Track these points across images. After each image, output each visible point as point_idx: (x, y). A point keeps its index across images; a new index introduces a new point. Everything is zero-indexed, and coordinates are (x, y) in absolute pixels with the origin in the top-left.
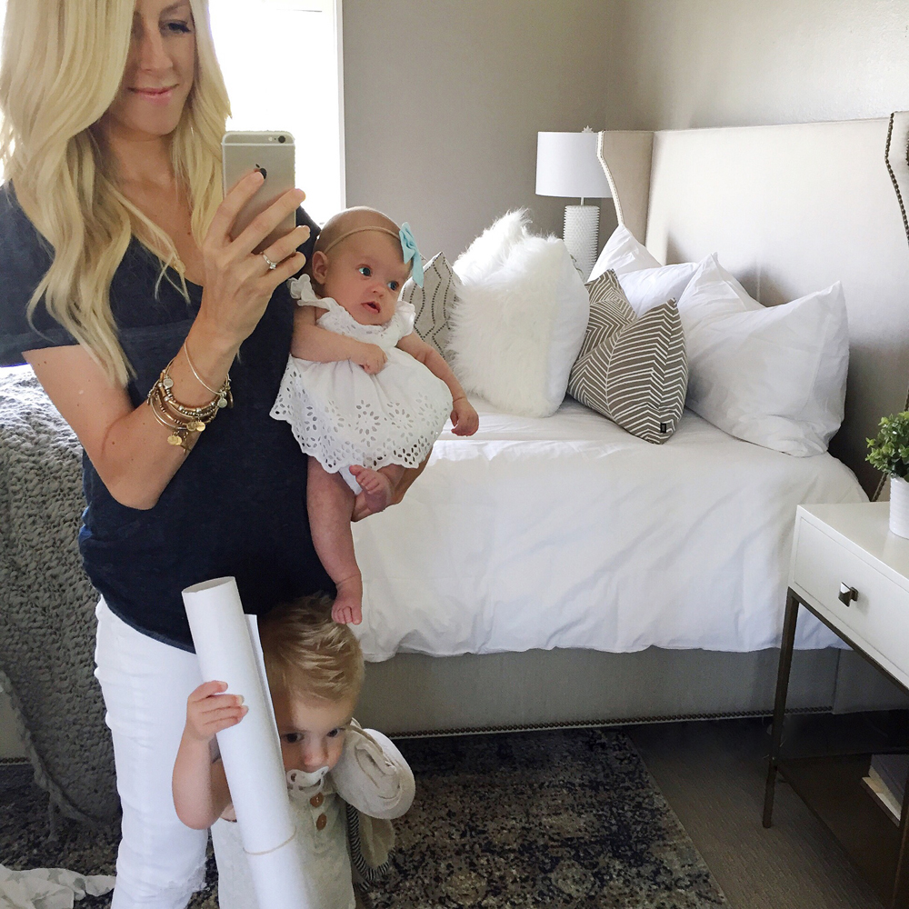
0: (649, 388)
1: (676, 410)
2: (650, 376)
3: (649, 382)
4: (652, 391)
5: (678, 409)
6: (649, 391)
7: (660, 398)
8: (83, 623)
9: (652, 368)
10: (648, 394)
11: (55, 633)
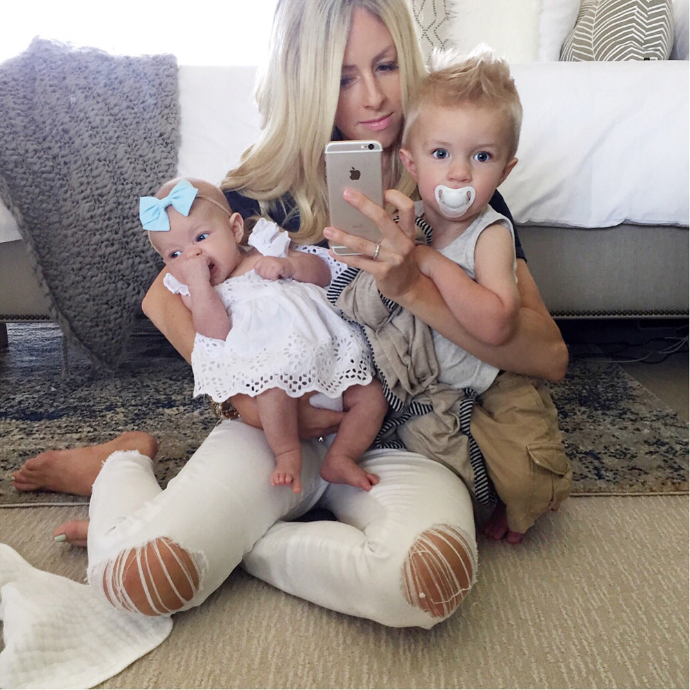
0: (633, 27)
1: (660, 48)
2: (633, 14)
3: (633, 21)
4: (636, 29)
5: (662, 48)
6: (633, 29)
7: (643, 34)
8: (87, 166)
9: (636, 7)
10: (632, 32)
11: (63, 180)
